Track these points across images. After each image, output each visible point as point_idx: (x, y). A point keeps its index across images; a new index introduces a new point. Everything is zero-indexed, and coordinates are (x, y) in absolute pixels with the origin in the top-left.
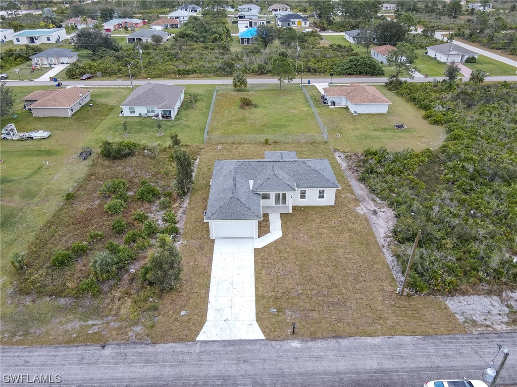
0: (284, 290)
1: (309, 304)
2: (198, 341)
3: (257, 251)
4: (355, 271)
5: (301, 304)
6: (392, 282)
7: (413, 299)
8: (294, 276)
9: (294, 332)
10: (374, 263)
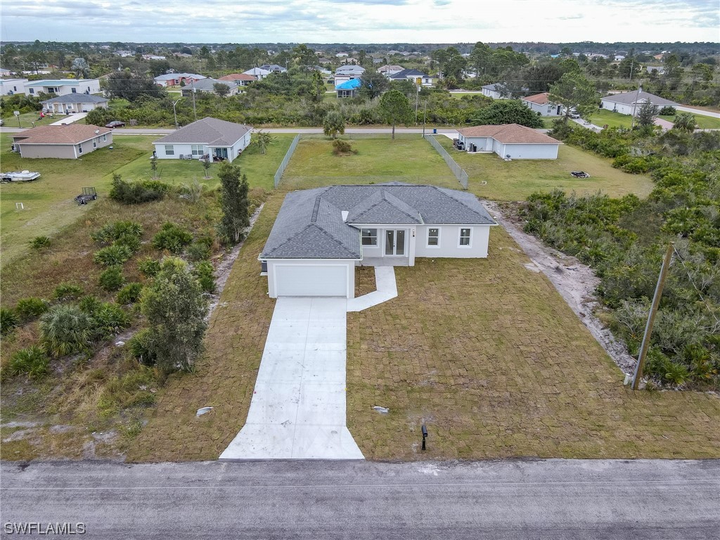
0: (403, 377)
1: (453, 401)
2: (224, 461)
3: (352, 317)
4: (537, 348)
5: (437, 400)
6: (610, 367)
7: (659, 396)
8: (421, 355)
9: (424, 447)
10: (570, 338)
